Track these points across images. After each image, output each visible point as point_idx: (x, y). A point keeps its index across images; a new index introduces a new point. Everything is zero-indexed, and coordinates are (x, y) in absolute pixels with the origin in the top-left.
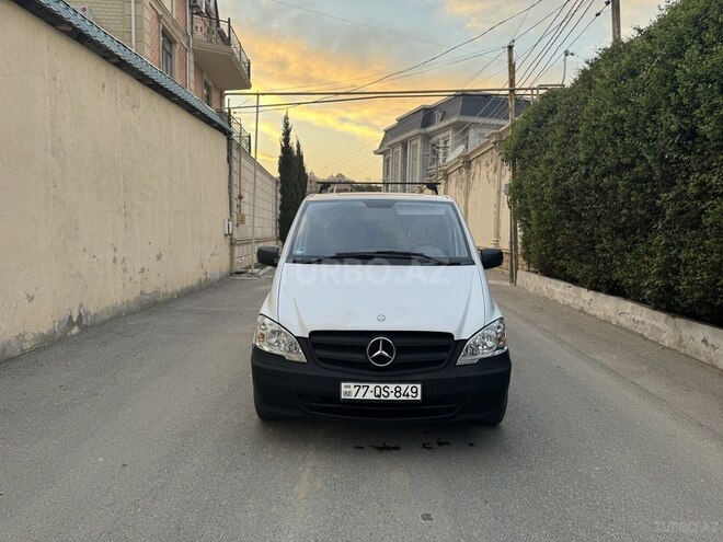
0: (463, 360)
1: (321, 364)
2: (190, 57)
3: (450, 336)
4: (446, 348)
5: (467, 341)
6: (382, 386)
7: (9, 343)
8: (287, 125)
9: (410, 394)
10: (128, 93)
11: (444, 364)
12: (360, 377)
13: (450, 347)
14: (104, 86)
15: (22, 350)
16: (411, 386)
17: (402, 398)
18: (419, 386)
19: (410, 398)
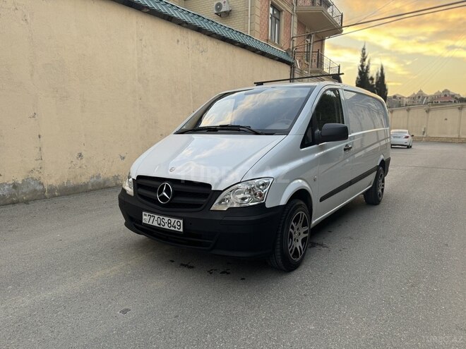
0: (216, 206)
1: (139, 198)
2: (295, 19)
3: (209, 186)
4: (205, 196)
5: (221, 192)
6: (161, 217)
7: (108, 179)
8: (364, 54)
9: (177, 226)
10: (198, 44)
11: (202, 208)
12: (153, 210)
13: (208, 195)
14: (178, 41)
15: (116, 184)
16: (177, 220)
17: (172, 228)
18: (181, 221)
19: (176, 229)
